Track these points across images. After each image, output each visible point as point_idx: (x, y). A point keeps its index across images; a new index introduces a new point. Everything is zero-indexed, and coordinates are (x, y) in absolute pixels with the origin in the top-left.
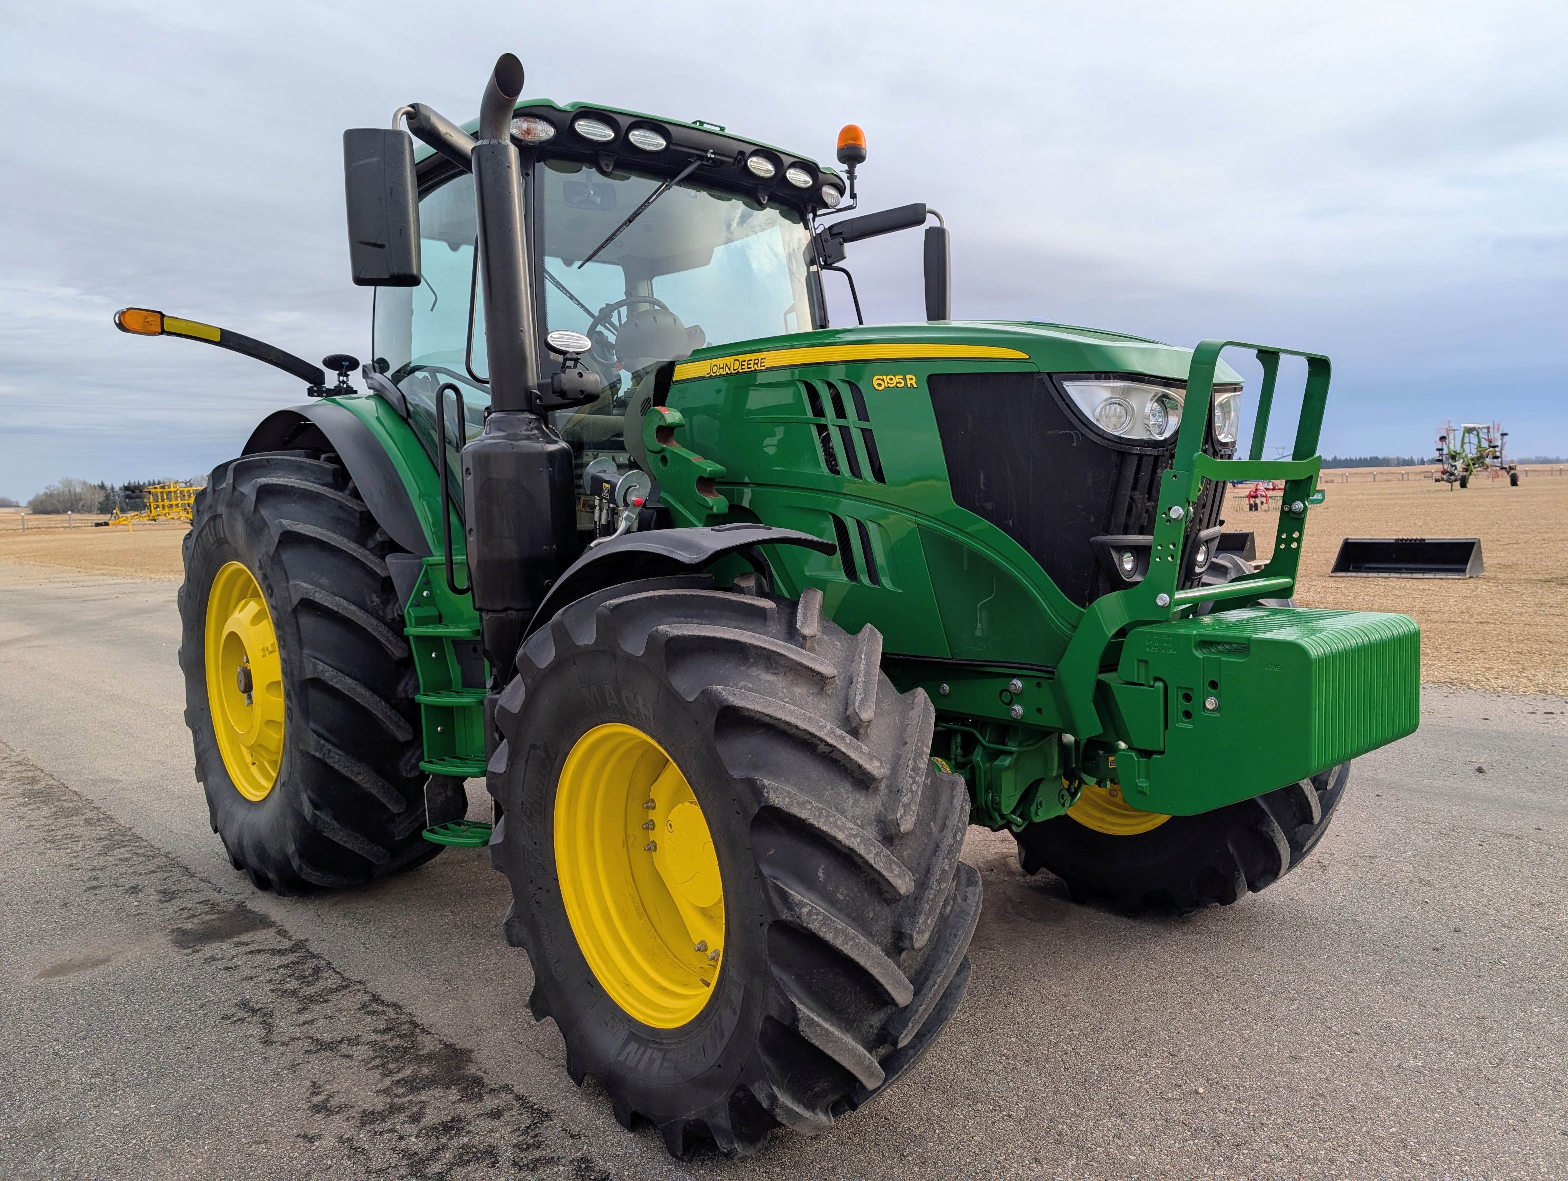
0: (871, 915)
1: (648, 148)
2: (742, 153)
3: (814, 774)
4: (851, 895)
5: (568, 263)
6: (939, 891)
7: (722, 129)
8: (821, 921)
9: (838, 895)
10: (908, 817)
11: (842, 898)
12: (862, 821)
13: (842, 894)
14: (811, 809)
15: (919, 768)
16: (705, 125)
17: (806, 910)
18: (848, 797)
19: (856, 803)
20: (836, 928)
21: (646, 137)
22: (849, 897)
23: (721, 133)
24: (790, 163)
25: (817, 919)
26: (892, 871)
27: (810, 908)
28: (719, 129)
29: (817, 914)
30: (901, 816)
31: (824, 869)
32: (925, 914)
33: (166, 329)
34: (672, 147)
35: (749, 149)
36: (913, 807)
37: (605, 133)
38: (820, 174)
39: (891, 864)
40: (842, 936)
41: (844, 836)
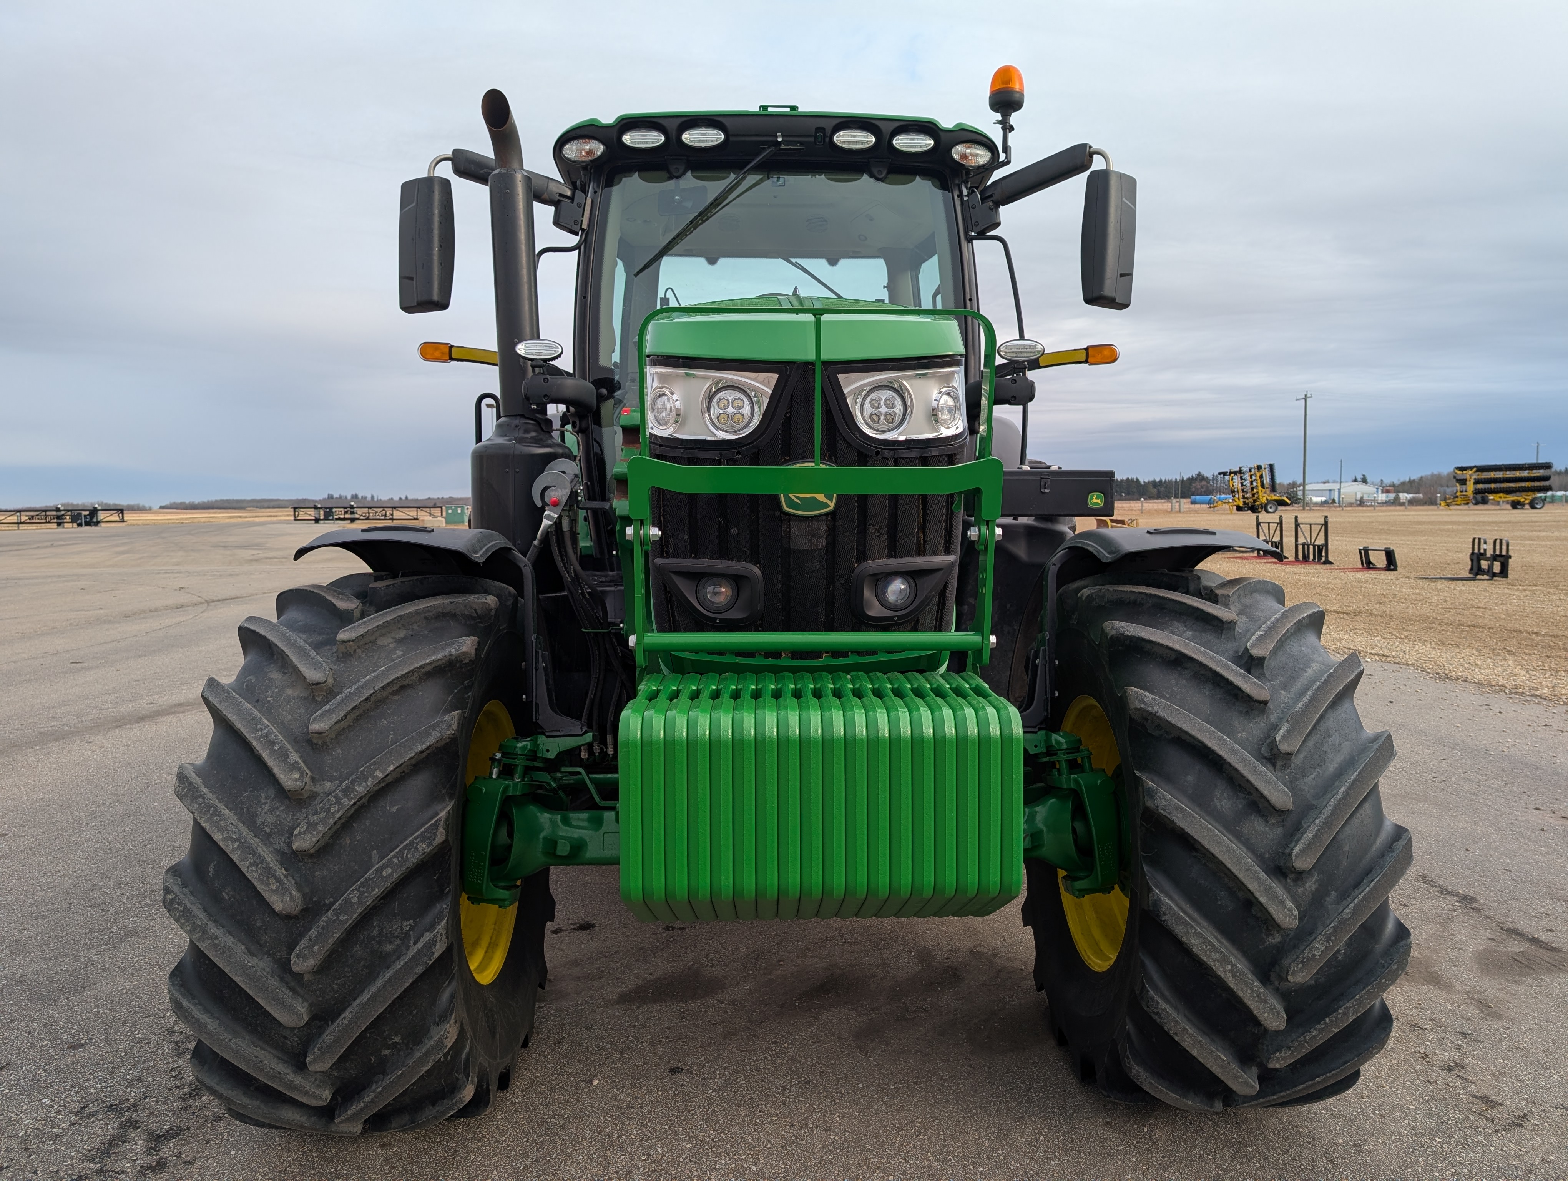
0: (259, 924)
1: (703, 145)
2: (820, 129)
3: (242, 774)
4: (238, 897)
5: (833, 262)
6: (334, 921)
7: (794, 108)
8: (181, 911)
9: (224, 894)
10: (308, 836)
11: (227, 897)
12: (271, 829)
13: (228, 894)
14: (201, 804)
15: (354, 790)
16: (770, 109)
17: (170, 897)
18: (266, 803)
19: (272, 810)
20: (194, 922)
21: (704, 134)
22: (234, 898)
23: (794, 113)
24: (892, 129)
25: (178, 908)
26: (268, 885)
27: (174, 896)
28: (788, 110)
29: (179, 904)
30: (300, 833)
31: (215, 866)
32: (310, 940)
33: (454, 356)
34: (732, 139)
35: (829, 125)
36: (320, 827)
37: (653, 139)
38: (942, 134)
39: (268, 878)
40: (199, 932)
41: (221, 837)
